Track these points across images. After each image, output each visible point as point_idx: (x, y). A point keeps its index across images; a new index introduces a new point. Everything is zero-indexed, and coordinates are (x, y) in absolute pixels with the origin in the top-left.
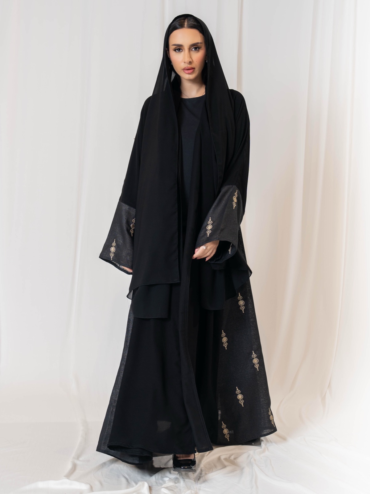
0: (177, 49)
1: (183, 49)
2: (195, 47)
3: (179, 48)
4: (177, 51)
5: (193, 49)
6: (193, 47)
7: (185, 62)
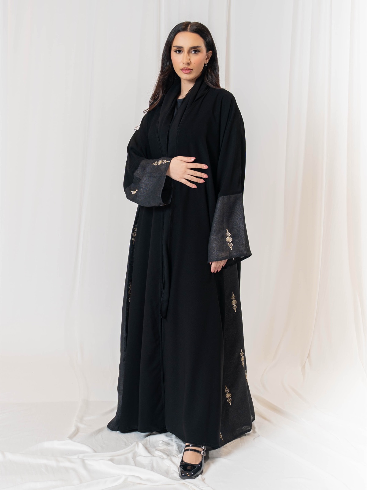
0: (178, 51)
1: (183, 51)
2: (194, 50)
3: (179, 49)
4: (177, 52)
5: (193, 52)
6: (192, 50)
7: (183, 63)
